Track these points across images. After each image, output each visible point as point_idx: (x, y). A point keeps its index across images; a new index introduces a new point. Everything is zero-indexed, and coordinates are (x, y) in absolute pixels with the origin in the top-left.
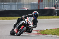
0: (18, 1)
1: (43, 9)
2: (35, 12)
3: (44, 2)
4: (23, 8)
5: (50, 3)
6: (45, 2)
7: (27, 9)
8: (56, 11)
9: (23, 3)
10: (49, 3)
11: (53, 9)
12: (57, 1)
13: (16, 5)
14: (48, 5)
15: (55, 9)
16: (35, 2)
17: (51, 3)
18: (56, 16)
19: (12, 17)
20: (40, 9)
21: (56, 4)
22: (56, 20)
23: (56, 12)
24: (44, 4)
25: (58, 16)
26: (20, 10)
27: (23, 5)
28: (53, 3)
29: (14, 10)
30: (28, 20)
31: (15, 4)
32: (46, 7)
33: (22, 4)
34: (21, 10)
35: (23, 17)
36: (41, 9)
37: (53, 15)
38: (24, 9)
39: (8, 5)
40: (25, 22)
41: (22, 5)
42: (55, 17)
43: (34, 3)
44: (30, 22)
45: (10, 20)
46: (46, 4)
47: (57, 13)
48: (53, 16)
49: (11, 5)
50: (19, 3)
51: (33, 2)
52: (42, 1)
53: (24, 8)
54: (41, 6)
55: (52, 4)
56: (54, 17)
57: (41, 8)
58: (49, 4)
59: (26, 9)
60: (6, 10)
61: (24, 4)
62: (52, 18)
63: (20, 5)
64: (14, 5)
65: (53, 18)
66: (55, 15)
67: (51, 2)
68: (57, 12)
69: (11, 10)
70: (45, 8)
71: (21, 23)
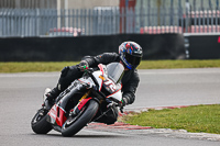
0: (46, 3)
1: (138, 32)
2: (129, 43)
3: (141, 9)
4: (61, 31)
5: (162, 12)
6: (145, 6)
7: (79, 33)
8: (186, 40)
9: (63, 11)
10: (159, 9)
11: (174, 34)
12: (188, 5)
13: (35, 17)
14: (155, 18)
15: (180, 32)
16: (108, 9)
17: (168, 12)
18: (186, 59)
19: (22, 64)
20: (128, 32)
21: (184, 12)
22: (187, 75)
23: (187, 45)
24: (141, 15)
25: (192, 58)
26: (51, 35)
27: (63, 17)
28: (176, 11)
29: (30, 35)
30: (106, 76)
31: (32, 14)
32: (149, 25)
33: (59, 13)
34: (55, 35)
35: (83, 64)
36: (131, 32)
37: (173, 54)
38: (67, 35)
39: (6, 16)
40: (92, 84)
41: (59, 19)
42: (182, 62)
43: (104, 9)
44: (110, 82)
45: (14, 75)
46: (149, 15)
47: (189, 49)
48: (174, 59)
49: (17, 18)
50: (48, 12)
51: (100, 8)
52: (133, 4)
53: (65, 31)
54: (129, 21)
55: (172, 15)
56: (176, 62)
58: (159, 14)
59: (75, 34)
61: (67, 13)
62: (170, 67)
63: (50, 19)
64: (29, 17)
65: (176, 66)
66: (181, 57)
67: (168, 6)
68: (190, 42)
69: (18, 35)
70: (146, 28)
71: (79, 86)
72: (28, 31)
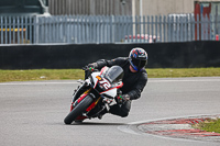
0: (120, 10)
1: (214, 39)
3: (217, 15)
4: (136, 38)
7: (154, 40)
9: (138, 17)
13: (110, 23)
24: (216, 22)
26: (126, 42)
27: (138, 24)
31: (107, 20)
33: (134, 21)
34: (130, 42)
36: (207, 39)
38: (143, 42)
39: (81, 23)
41: (134, 26)
43: (179, 16)
49: (92, 25)
50: (123, 19)
51: (174, 15)
53: (140, 38)
54: (204, 27)
57: (204, 38)
59: (151, 41)
60: (76, 43)
61: (142, 20)
64: (105, 23)
72: (103, 38)
